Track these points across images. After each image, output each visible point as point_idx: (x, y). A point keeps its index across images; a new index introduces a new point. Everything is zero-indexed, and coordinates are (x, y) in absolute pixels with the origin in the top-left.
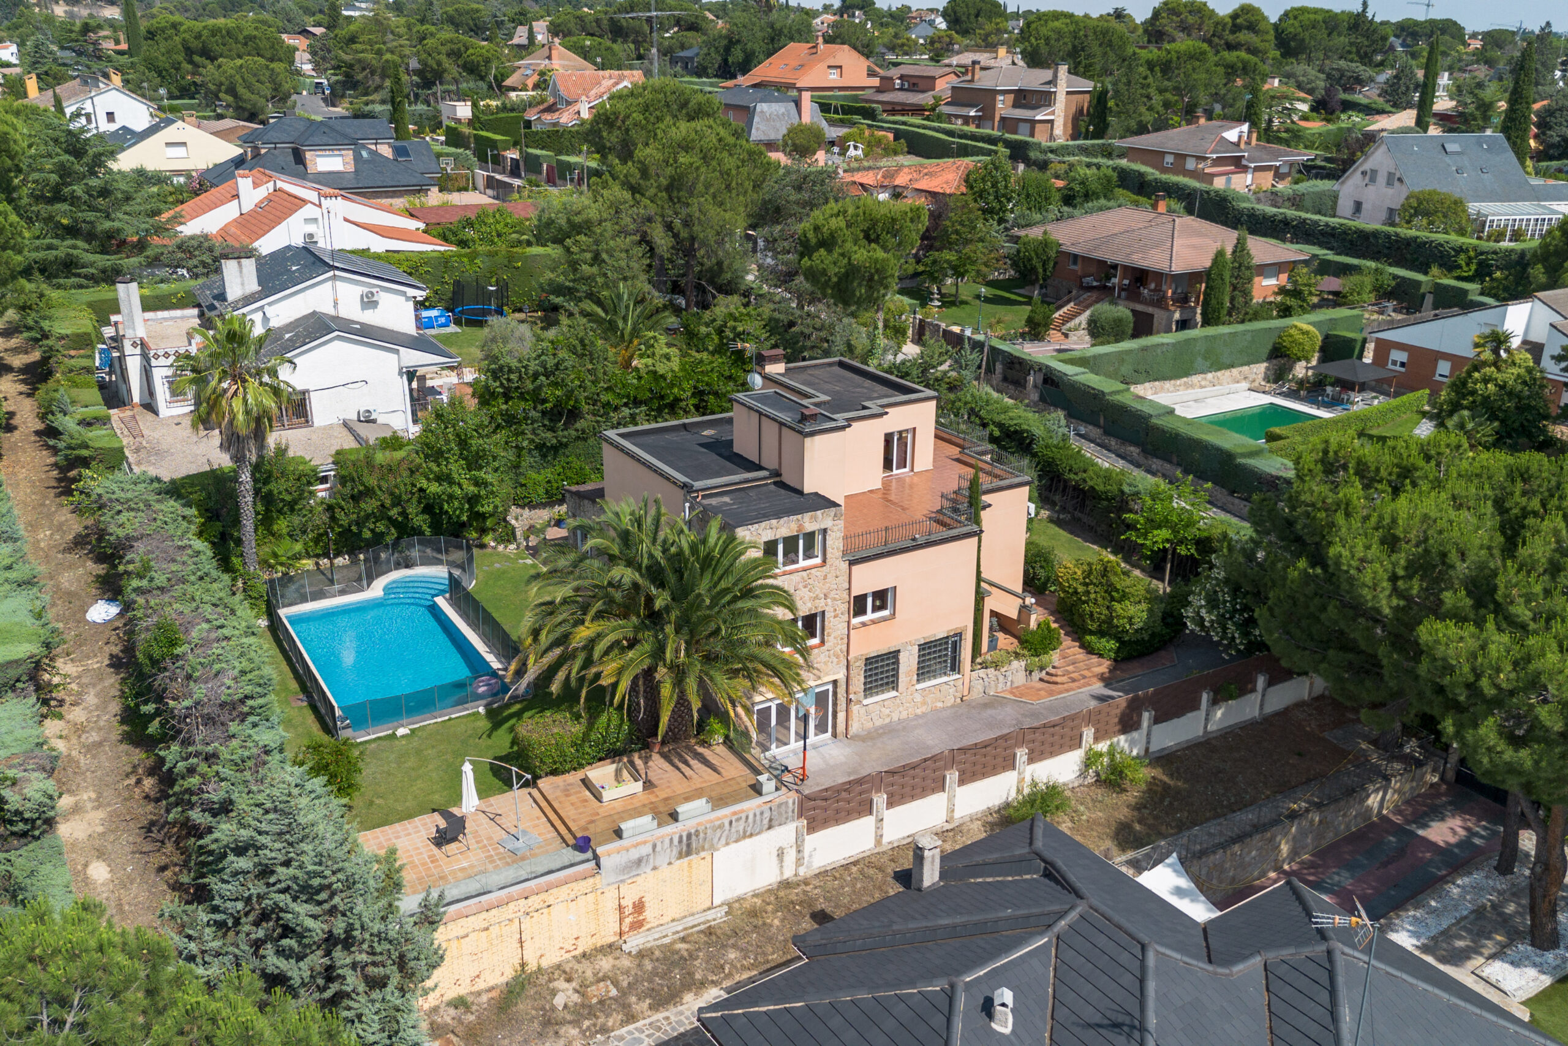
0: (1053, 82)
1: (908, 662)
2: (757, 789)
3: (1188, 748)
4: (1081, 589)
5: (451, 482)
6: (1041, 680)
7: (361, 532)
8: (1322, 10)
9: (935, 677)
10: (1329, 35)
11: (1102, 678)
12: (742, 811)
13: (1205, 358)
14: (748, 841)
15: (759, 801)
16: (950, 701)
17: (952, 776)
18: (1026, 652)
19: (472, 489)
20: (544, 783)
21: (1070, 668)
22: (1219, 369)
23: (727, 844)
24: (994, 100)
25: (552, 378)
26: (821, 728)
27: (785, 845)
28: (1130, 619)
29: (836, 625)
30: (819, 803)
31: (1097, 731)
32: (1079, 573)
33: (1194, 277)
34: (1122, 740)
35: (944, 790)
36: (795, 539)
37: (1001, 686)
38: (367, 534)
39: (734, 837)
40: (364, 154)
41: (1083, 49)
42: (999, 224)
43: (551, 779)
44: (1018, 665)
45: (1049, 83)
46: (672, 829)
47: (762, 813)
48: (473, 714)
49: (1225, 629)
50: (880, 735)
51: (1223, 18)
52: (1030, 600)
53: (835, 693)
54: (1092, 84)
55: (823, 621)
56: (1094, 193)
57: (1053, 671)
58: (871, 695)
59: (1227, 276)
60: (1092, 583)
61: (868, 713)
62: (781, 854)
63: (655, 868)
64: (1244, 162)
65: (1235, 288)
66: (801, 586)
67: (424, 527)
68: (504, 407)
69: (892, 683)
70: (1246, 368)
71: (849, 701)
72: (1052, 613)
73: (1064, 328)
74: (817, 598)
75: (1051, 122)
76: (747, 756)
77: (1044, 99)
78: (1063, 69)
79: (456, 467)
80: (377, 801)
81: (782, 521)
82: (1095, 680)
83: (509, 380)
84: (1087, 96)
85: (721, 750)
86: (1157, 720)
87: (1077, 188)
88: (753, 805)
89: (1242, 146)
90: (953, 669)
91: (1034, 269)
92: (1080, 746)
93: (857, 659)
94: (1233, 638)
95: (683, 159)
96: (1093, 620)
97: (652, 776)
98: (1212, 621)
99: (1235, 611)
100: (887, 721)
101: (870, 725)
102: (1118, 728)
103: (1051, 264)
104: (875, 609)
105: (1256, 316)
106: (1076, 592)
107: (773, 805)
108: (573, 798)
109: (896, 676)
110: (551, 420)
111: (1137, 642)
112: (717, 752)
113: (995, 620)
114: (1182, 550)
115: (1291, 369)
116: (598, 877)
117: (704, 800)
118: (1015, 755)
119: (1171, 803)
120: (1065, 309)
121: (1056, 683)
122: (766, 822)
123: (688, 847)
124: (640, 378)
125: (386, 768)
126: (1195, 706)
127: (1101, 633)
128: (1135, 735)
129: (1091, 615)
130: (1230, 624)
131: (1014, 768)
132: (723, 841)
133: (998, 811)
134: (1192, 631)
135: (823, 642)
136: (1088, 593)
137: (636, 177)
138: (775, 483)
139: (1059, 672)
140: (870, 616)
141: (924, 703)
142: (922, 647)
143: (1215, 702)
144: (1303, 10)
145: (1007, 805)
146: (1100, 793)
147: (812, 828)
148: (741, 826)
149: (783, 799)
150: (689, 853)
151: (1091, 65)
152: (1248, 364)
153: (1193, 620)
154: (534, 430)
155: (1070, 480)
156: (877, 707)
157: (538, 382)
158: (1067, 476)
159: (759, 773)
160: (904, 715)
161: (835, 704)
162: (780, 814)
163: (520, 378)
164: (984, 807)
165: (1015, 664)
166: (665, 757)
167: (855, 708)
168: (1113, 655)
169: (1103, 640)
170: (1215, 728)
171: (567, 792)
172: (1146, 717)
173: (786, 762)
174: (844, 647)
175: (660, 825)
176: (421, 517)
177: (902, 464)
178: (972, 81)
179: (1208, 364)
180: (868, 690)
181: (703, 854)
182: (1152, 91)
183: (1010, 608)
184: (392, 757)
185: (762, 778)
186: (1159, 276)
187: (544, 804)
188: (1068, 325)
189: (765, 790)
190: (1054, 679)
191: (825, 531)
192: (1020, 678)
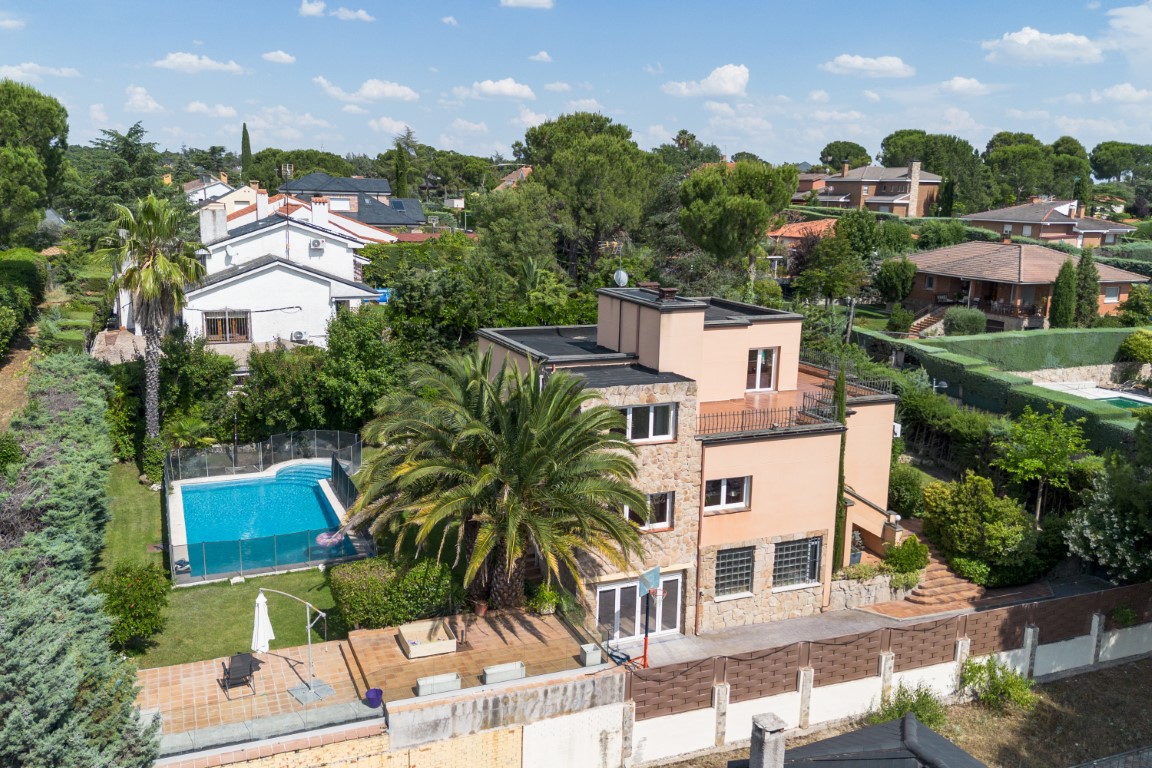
0: (909, 175)
1: (764, 561)
2: (581, 660)
3: (1076, 677)
4: (949, 508)
5: (348, 378)
6: (907, 599)
7: (265, 419)
8: (1129, 144)
9: (792, 581)
10: (1136, 162)
11: (972, 601)
12: (561, 681)
13: (1055, 354)
14: (565, 717)
15: (581, 672)
16: (809, 611)
17: (807, 674)
18: (890, 567)
19: (366, 386)
20: (357, 636)
21: (938, 590)
22: (1068, 366)
23: (541, 718)
24: (860, 189)
25: (450, 299)
26: (669, 622)
27: (609, 729)
28: (1004, 540)
29: (687, 507)
30: (651, 684)
31: (973, 643)
32: (947, 492)
33: (1040, 289)
34: (1004, 657)
35: (797, 689)
36: (646, 410)
37: (863, 601)
38: (270, 422)
39: (550, 710)
40: (367, 201)
41: (933, 154)
42: (864, 258)
43: (365, 632)
44: (882, 580)
45: (905, 176)
46: (476, 692)
47: (583, 687)
48: (313, 571)
49: (1113, 551)
50: (732, 636)
51: (1047, 147)
52: (895, 517)
53: (684, 585)
54: (940, 177)
55: (673, 503)
56: (945, 241)
57: (920, 591)
58: (724, 592)
59: (1074, 284)
60: (961, 502)
61: (720, 612)
62: (604, 739)
63: (454, 736)
64: (1075, 229)
65: (1080, 297)
66: (649, 461)
67: (319, 416)
68: (406, 322)
69: (746, 582)
70: (1093, 368)
71: (699, 595)
72: (919, 535)
73: (921, 333)
74: (666, 476)
75: (907, 205)
76: (578, 628)
77: (902, 187)
78: (917, 166)
79: (353, 366)
80: (186, 641)
81: (632, 388)
82: (964, 604)
83: (411, 297)
84: (937, 188)
85: (552, 620)
86: (1042, 640)
87: (931, 236)
88: (574, 675)
89: (1073, 217)
90: (812, 576)
91: (894, 288)
92: (954, 659)
93: (708, 550)
94: (1124, 561)
95: (592, 158)
96: (962, 541)
97: (470, 637)
98: (1098, 541)
99: (1124, 533)
100: (741, 623)
101: (722, 625)
102: (996, 643)
103: (910, 284)
104: (730, 500)
105: (1101, 324)
106: (944, 512)
107: (598, 679)
108: (381, 653)
109: (751, 574)
110: (447, 338)
111: (1009, 568)
112: (548, 624)
113: (857, 533)
114: (1055, 482)
115: (1137, 371)
116: (385, 737)
117: (518, 664)
118: (879, 659)
119: (1063, 734)
120: (922, 319)
121: (923, 603)
122: (587, 697)
123: (495, 715)
124: (530, 309)
125: (208, 610)
126: (1084, 630)
127: (971, 556)
128: (1019, 652)
129: (961, 535)
130: (1119, 546)
131: (878, 674)
132: (536, 714)
133: (860, 722)
134: (1075, 555)
135: (672, 526)
136: (958, 512)
137: (552, 177)
138: (632, 366)
139: (926, 592)
140: (723, 506)
141: (781, 609)
142: (781, 547)
143: (1107, 628)
144: (1114, 144)
145: (870, 715)
146: (978, 714)
147: (641, 715)
148: (558, 698)
149: (609, 673)
150: (495, 723)
151: (940, 165)
152: (1096, 363)
153: (1074, 541)
154: (432, 345)
155: (934, 426)
156: (729, 606)
157: (437, 300)
158: (930, 421)
159: (583, 641)
160: (759, 619)
161: (684, 597)
162: (605, 691)
163: (421, 297)
164: (843, 715)
165: (880, 579)
166: (491, 622)
167: (706, 605)
168: (983, 581)
169: (974, 563)
170: (1109, 657)
171: (376, 646)
172: (1030, 634)
173: (628, 652)
174: (696, 537)
175: (464, 686)
176: (317, 406)
177: (766, 383)
178: (843, 176)
179: (1058, 360)
180: (721, 588)
181: (511, 727)
182: (991, 182)
183: (874, 524)
184: (218, 601)
185: (588, 648)
186: (1008, 287)
187: (349, 656)
188: (925, 331)
189: (589, 660)
190: (920, 599)
191: (677, 405)
192: (884, 595)
